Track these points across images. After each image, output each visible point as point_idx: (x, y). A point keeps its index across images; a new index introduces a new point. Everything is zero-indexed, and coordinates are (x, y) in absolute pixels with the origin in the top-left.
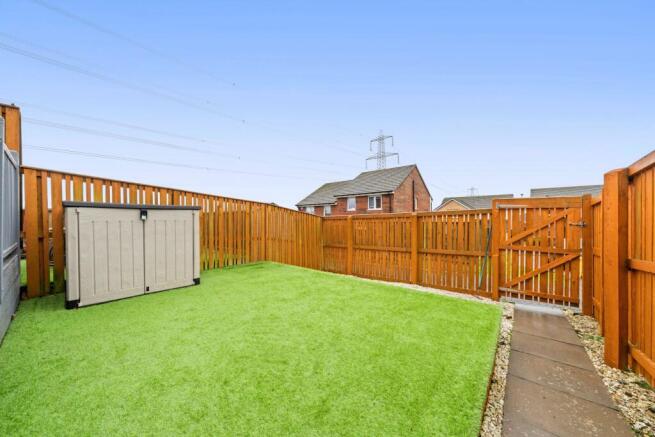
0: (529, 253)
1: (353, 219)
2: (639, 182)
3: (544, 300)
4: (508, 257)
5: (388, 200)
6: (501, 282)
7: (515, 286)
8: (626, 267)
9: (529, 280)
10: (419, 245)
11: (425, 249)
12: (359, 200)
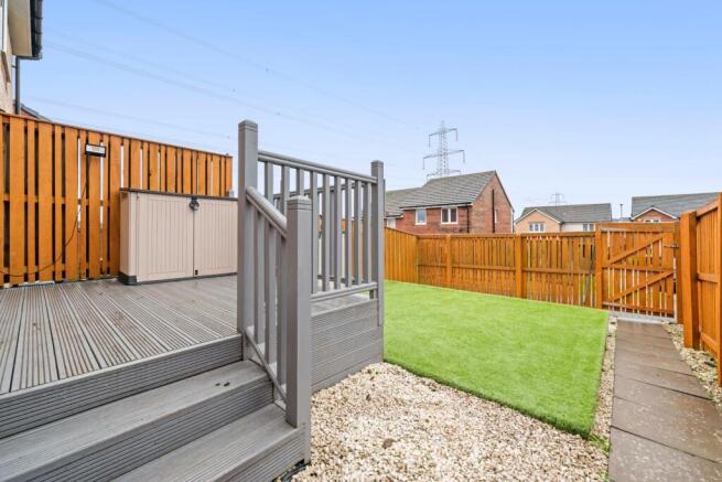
0: (629, 271)
1: (453, 238)
2: (705, 220)
3: (643, 312)
4: (610, 274)
5: (464, 212)
6: (604, 298)
7: (617, 301)
8: (696, 279)
9: (629, 295)
10: (524, 264)
11: (529, 268)
12: (430, 212)
